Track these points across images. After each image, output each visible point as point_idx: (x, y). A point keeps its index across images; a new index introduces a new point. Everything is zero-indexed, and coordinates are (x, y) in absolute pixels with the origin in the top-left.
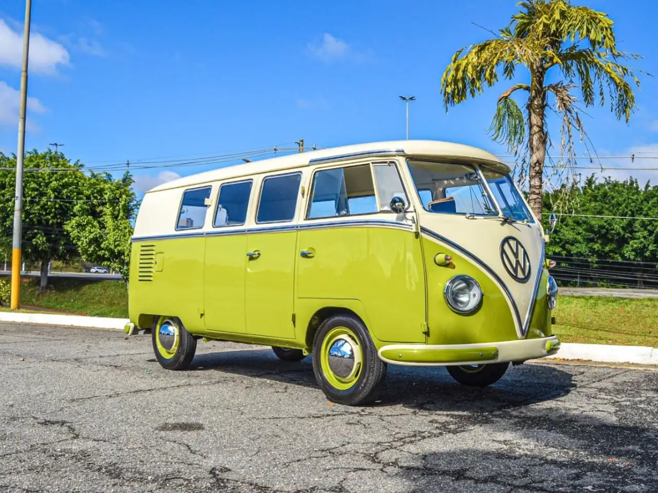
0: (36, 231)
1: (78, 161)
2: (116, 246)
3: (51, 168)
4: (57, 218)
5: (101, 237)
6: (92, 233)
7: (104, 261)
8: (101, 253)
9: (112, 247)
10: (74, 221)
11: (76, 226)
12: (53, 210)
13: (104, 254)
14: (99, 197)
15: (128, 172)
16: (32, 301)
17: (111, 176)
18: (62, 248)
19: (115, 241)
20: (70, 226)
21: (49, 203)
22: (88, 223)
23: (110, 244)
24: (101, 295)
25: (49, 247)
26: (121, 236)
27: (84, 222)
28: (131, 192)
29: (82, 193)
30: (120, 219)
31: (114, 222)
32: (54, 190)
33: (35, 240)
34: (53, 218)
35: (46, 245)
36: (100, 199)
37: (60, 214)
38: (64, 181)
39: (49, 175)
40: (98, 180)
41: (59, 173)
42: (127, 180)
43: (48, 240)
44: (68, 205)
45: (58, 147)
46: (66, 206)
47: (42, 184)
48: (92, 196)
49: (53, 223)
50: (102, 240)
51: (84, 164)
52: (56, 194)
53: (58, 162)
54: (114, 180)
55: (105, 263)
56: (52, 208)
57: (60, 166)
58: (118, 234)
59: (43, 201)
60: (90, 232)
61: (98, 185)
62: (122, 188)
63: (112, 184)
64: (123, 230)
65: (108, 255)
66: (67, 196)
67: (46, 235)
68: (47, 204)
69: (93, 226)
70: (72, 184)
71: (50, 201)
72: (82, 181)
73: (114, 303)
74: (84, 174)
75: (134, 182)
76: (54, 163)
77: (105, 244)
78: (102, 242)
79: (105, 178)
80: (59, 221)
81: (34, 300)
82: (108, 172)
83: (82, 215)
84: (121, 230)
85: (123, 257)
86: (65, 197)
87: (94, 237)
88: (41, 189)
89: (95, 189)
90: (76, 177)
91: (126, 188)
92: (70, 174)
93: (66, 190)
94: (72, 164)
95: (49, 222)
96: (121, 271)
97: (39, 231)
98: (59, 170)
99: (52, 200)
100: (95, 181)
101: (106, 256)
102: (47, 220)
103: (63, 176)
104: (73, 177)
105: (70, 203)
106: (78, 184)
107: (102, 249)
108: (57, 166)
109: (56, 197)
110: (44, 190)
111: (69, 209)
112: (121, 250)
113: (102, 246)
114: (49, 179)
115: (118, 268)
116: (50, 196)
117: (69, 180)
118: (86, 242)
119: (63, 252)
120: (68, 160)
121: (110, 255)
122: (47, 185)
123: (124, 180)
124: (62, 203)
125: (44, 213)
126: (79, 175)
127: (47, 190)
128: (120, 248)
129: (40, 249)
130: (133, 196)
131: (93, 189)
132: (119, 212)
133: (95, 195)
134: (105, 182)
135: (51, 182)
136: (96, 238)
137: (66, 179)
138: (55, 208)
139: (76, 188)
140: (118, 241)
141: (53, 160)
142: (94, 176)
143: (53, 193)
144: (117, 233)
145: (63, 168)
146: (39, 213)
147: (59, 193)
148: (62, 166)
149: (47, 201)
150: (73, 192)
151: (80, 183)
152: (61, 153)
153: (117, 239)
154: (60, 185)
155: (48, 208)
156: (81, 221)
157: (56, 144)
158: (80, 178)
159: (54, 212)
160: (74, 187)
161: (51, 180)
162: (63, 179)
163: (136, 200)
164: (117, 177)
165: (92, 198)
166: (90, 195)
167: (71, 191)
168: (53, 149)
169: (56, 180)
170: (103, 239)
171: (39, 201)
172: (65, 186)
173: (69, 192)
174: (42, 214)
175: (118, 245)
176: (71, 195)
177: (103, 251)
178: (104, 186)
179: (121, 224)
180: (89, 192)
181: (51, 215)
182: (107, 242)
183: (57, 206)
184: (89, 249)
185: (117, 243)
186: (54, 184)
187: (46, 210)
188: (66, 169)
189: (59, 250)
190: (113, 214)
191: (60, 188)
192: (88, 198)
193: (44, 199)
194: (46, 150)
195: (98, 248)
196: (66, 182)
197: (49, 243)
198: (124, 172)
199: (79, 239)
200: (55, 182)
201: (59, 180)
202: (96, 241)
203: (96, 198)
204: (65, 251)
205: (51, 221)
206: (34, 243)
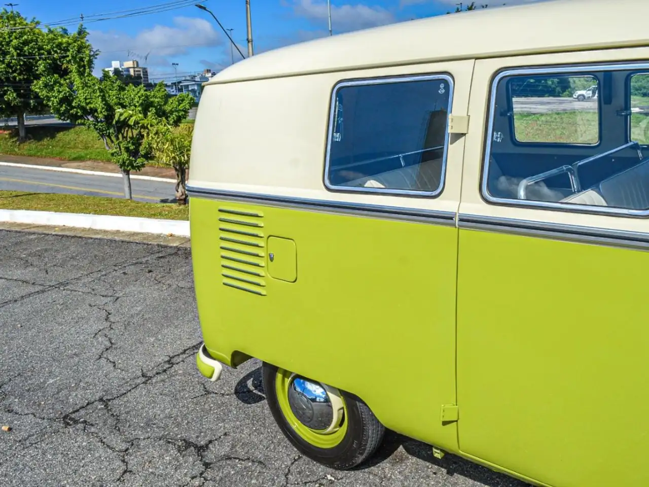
0: (6, 88)
1: (34, 18)
2: (87, 104)
3: (9, 27)
4: (23, 74)
5: (71, 95)
6: (61, 92)
7: (78, 120)
8: (73, 111)
9: (84, 104)
10: (41, 82)
11: (43, 86)
12: (18, 67)
13: (77, 112)
14: (59, 51)
15: (82, 25)
16: (14, 151)
17: (67, 30)
18: (33, 102)
19: (86, 99)
20: (37, 86)
21: (13, 61)
22: (56, 82)
23: (81, 101)
24: (76, 140)
25: (20, 102)
26: (91, 93)
27: (51, 81)
28: (87, 44)
29: (43, 49)
30: (87, 76)
31: (81, 79)
32: (16, 48)
33: (6, 96)
34: (19, 74)
35: (17, 100)
36: (60, 53)
37: (24, 70)
38: (23, 38)
39: (8, 34)
40: (55, 35)
41: (18, 31)
42: (81, 33)
43: (19, 95)
44: (31, 61)
45: (13, 6)
46: (30, 62)
47: (3, 43)
48: (52, 50)
49: (20, 80)
50: (71, 98)
51: (40, 21)
52: (19, 51)
53: (15, 21)
54: (70, 34)
55: (79, 121)
56: (17, 65)
57: (17, 25)
58: (87, 92)
59: (7, 59)
60: (59, 92)
61: (56, 40)
62: (78, 41)
63: (69, 38)
64: (92, 86)
65: (80, 113)
66: (29, 53)
67: (15, 91)
68: (11, 62)
69: (61, 85)
70: (32, 41)
71: (14, 59)
72: (41, 37)
73: (88, 147)
74: (41, 30)
75: (88, 34)
76: (12, 22)
77: (76, 103)
78: (73, 101)
79: (61, 33)
80: (25, 77)
81: (16, 150)
82: (63, 27)
83: (48, 75)
84: (90, 87)
85: (96, 114)
86: (27, 53)
87: (64, 97)
88: (3, 48)
89: (54, 43)
90: (34, 34)
91: (82, 41)
92: (28, 32)
93: (27, 47)
94: (28, 21)
95: (16, 79)
96: (97, 127)
97: (9, 88)
98: (18, 29)
99: (15, 58)
100: (53, 36)
101: (79, 114)
102: (15, 78)
103: (22, 34)
104: (32, 34)
105: (34, 59)
106: (37, 40)
107: (73, 108)
108: (15, 24)
109: (19, 55)
110: (6, 49)
111: (33, 65)
112: (93, 107)
113: (74, 104)
114: (9, 38)
115: (93, 124)
116: (13, 54)
117: (28, 38)
118: (57, 101)
119: (34, 105)
120: (24, 18)
121: (83, 113)
122: (8, 44)
123: (80, 33)
124: (25, 60)
125: (11, 71)
126: (37, 31)
127: (9, 49)
128: (92, 106)
129: (12, 105)
130: (90, 47)
131: (51, 44)
132: (85, 69)
133: (55, 49)
134: (62, 36)
135: (11, 41)
136: (66, 96)
137: (25, 37)
138: (20, 65)
139: (36, 44)
140: (88, 99)
141: (10, 19)
142: (50, 31)
143: (15, 51)
144: (86, 90)
145: (21, 27)
146: (6, 71)
147: (21, 50)
148: (19, 24)
149: (11, 59)
150: (34, 48)
151: (39, 40)
152: (17, 12)
153: (87, 97)
154: (21, 43)
155: (14, 66)
156: (48, 81)
157: (11, 5)
158: (38, 34)
159: (20, 69)
160: (35, 43)
161: (11, 39)
162: (23, 36)
163: (93, 51)
164: (73, 32)
165: (53, 53)
166: (50, 50)
167: (32, 47)
168: (9, 9)
169: (16, 38)
170: (73, 97)
171: (3, 60)
172: (26, 43)
173: (30, 49)
174: (9, 72)
175: (90, 103)
176: (32, 51)
177: (75, 110)
178: (62, 40)
179: (88, 80)
180: (49, 47)
181: (17, 72)
182: (78, 99)
183: (22, 63)
184: (61, 109)
185: (88, 101)
186: (15, 42)
187: (11, 68)
188: (24, 27)
189: (31, 103)
190: (79, 71)
191: (21, 45)
192: (49, 53)
193: (8, 57)
194: (3, 11)
195: (69, 106)
196: (26, 40)
197: (20, 98)
198: (78, 26)
199: (48, 99)
200: (15, 41)
201: (18, 38)
202: (67, 100)
203: (56, 52)
204: (36, 104)
205: (17, 78)
206: (6, 99)
